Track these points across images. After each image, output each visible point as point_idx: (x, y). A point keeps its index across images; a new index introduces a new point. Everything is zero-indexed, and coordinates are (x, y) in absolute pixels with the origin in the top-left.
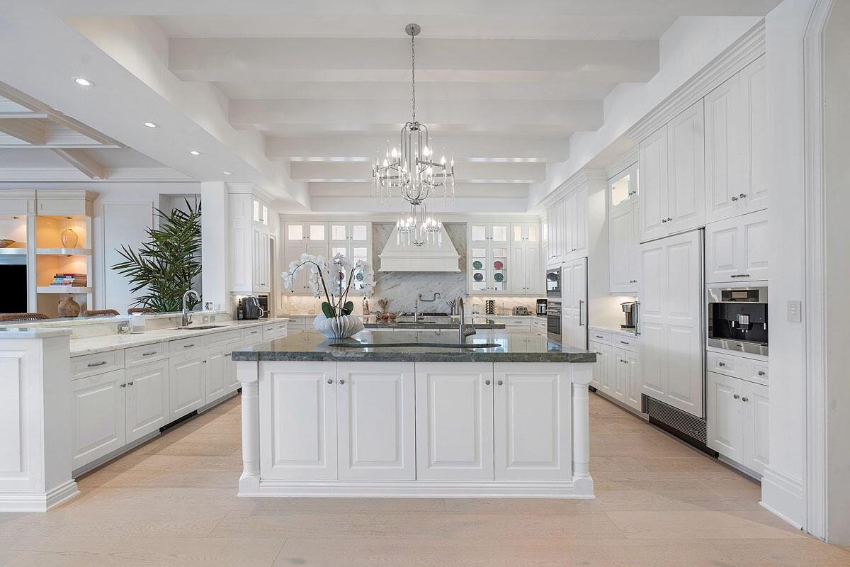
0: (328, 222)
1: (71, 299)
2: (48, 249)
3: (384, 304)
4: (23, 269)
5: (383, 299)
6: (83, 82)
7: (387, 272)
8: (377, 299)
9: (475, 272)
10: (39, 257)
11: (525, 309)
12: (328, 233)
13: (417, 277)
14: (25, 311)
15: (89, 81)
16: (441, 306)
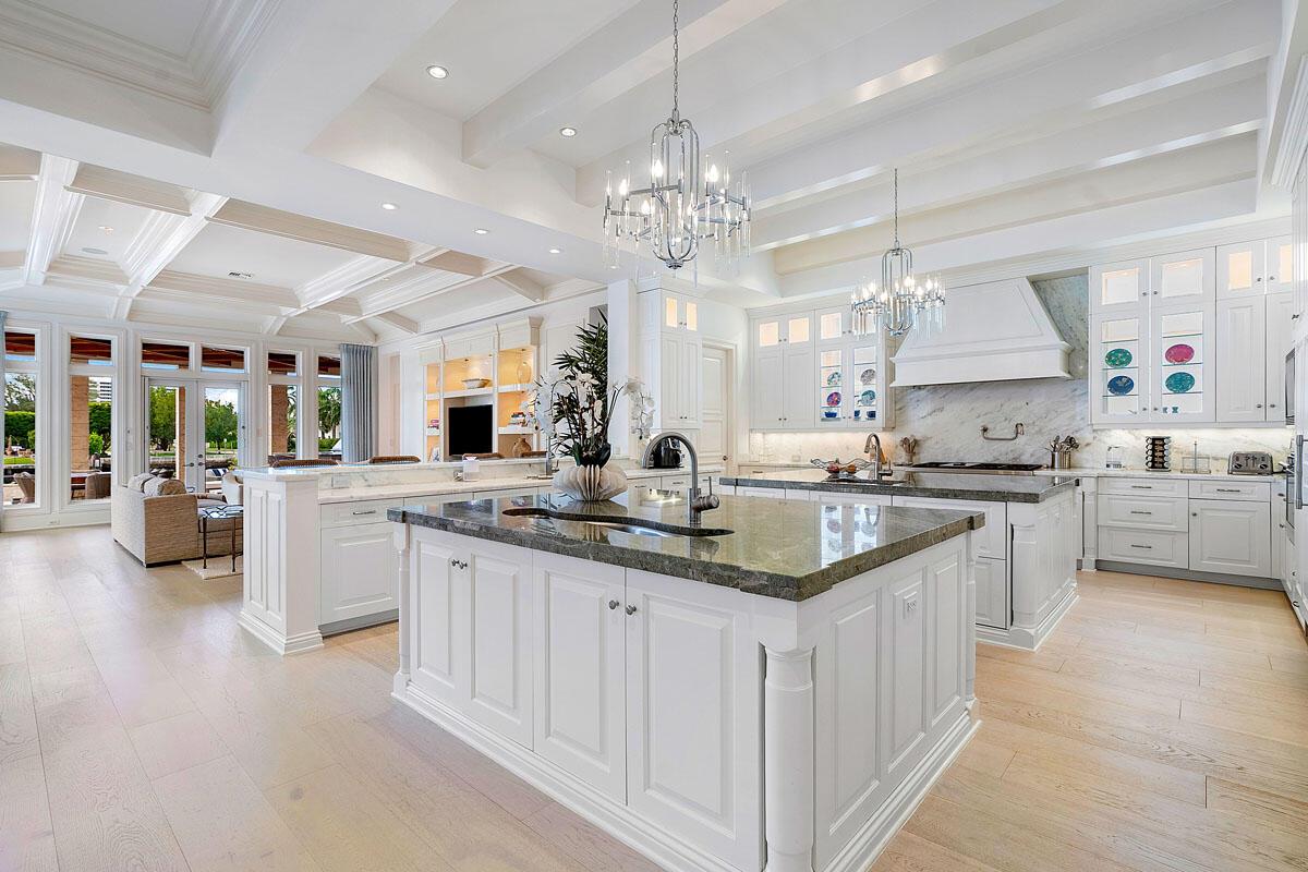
0: (813, 311)
1: (524, 440)
2: (509, 386)
3: (911, 446)
4: (489, 409)
5: (908, 437)
6: (389, 207)
7: (919, 387)
8: (899, 437)
9: (1114, 373)
10: (502, 395)
11: (1264, 457)
12: (815, 329)
13: (979, 393)
14: (491, 451)
15: (395, 205)
16: (1030, 450)
